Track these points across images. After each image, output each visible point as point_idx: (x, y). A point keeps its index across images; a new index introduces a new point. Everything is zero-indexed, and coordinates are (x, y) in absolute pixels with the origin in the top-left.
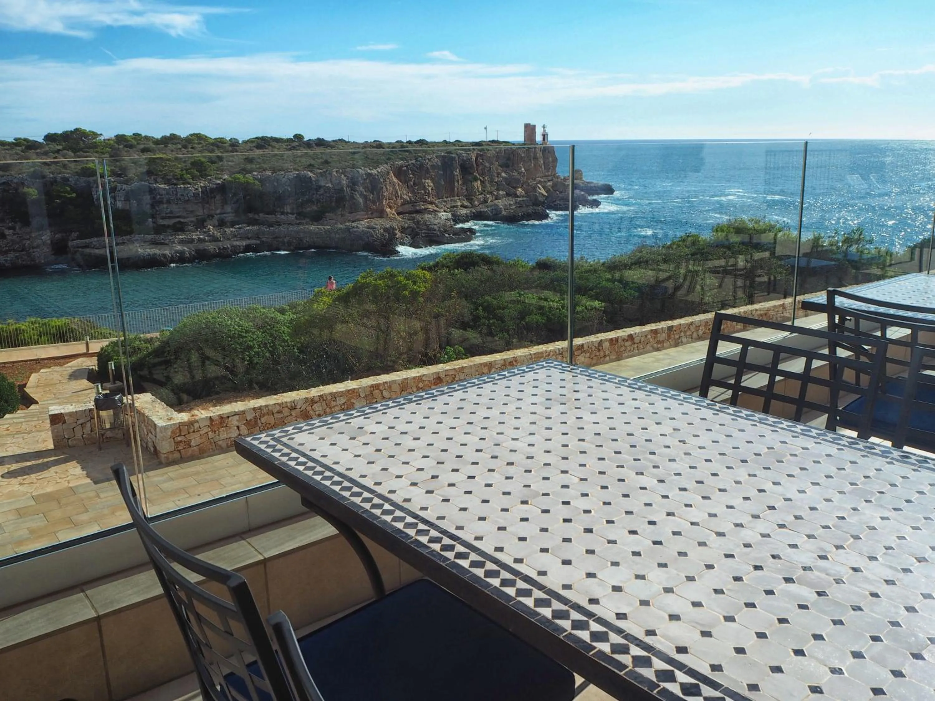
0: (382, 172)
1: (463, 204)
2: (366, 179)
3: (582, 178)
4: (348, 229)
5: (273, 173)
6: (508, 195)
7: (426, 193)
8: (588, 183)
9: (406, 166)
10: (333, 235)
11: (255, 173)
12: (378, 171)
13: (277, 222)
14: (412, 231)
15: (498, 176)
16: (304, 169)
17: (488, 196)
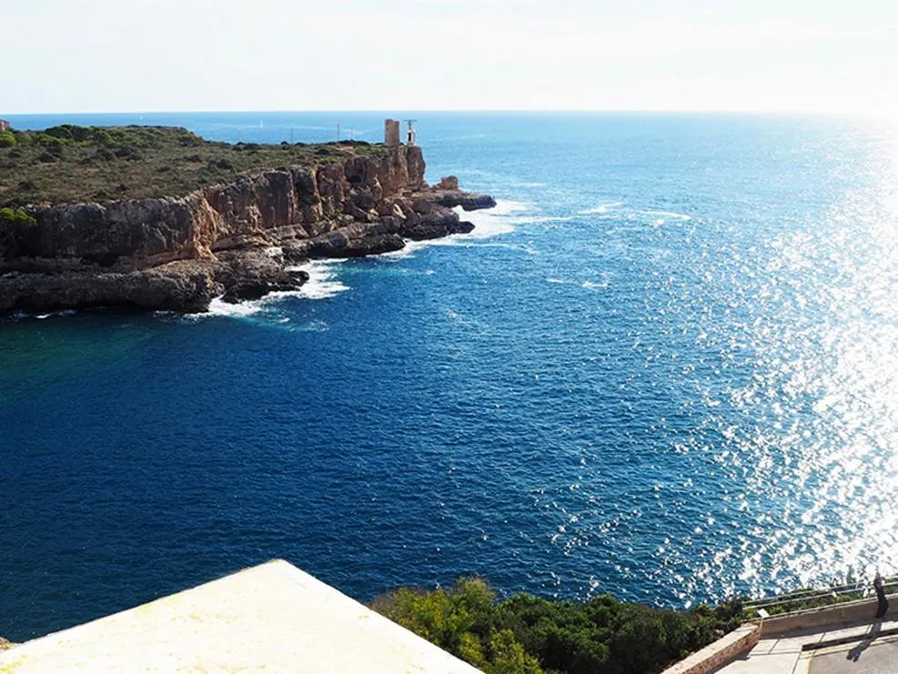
0: (191, 200)
1: (298, 233)
2: (170, 212)
3: (456, 187)
4: (145, 278)
5: (52, 206)
6: (357, 219)
7: (250, 222)
8: (464, 194)
9: (225, 191)
10: (127, 286)
11: (30, 206)
12: (186, 201)
13: (58, 267)
14: (228, 278)
15: (345, 195)
16: (92, 199)
17: (331, 222)
